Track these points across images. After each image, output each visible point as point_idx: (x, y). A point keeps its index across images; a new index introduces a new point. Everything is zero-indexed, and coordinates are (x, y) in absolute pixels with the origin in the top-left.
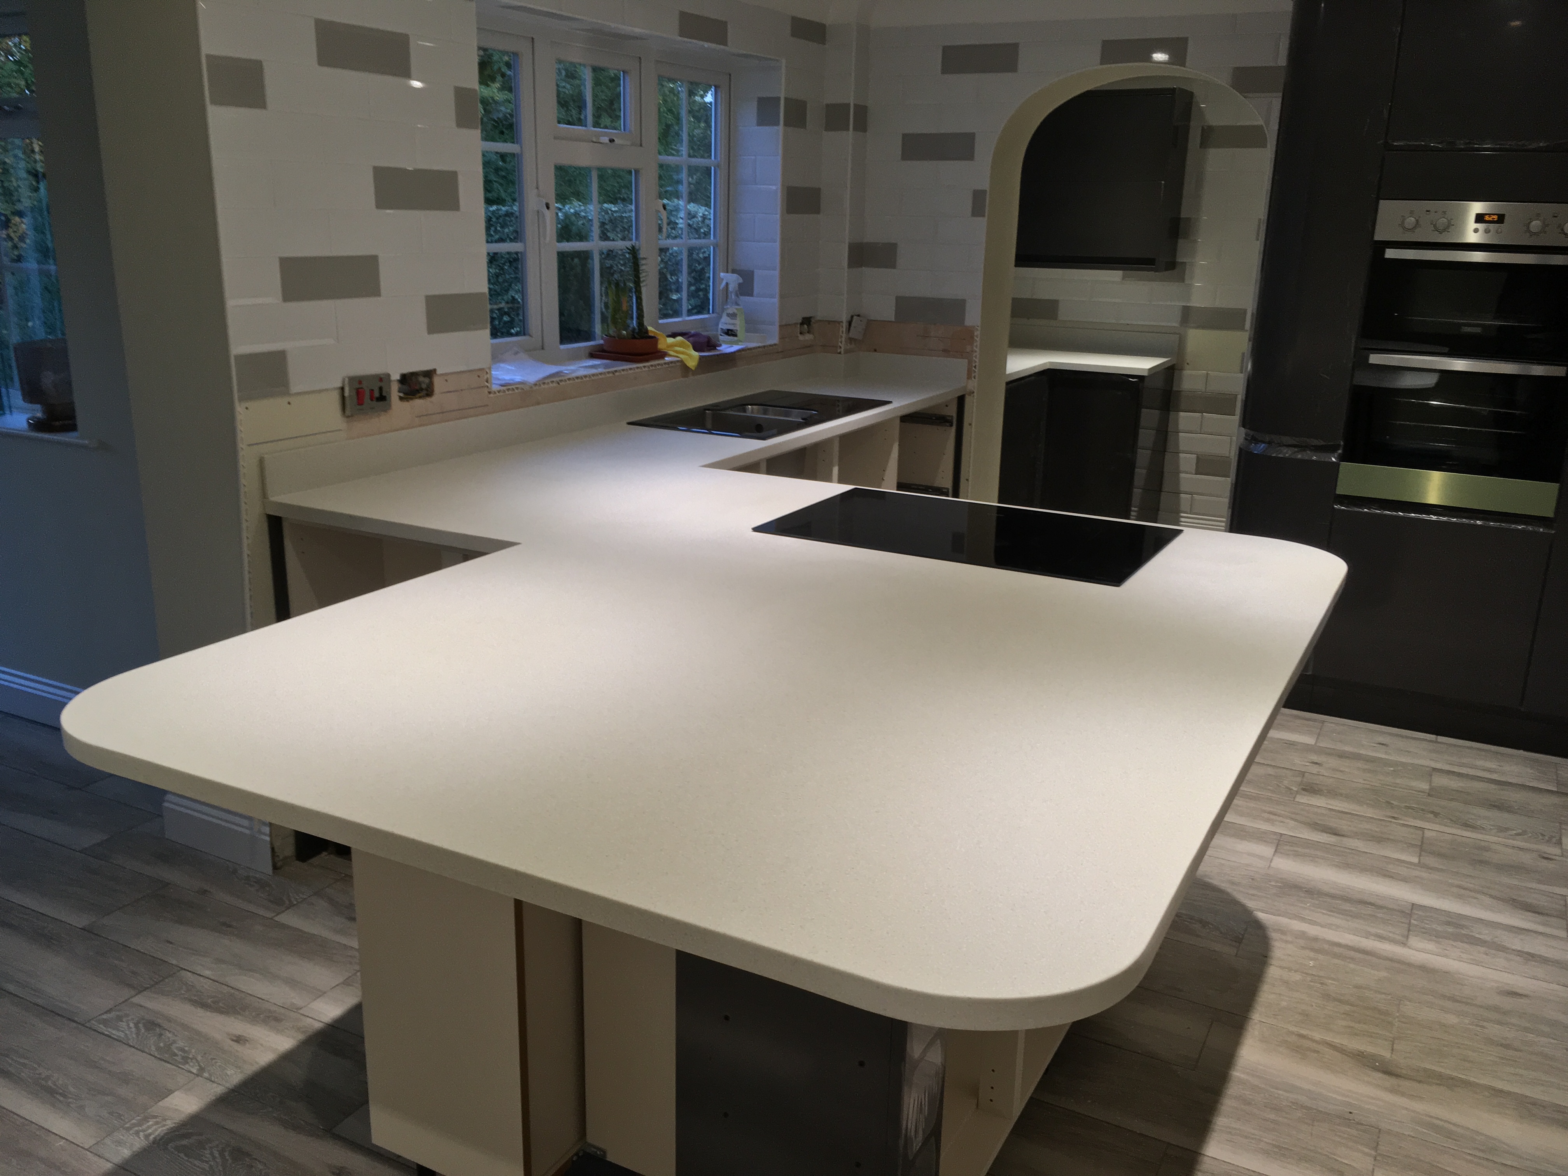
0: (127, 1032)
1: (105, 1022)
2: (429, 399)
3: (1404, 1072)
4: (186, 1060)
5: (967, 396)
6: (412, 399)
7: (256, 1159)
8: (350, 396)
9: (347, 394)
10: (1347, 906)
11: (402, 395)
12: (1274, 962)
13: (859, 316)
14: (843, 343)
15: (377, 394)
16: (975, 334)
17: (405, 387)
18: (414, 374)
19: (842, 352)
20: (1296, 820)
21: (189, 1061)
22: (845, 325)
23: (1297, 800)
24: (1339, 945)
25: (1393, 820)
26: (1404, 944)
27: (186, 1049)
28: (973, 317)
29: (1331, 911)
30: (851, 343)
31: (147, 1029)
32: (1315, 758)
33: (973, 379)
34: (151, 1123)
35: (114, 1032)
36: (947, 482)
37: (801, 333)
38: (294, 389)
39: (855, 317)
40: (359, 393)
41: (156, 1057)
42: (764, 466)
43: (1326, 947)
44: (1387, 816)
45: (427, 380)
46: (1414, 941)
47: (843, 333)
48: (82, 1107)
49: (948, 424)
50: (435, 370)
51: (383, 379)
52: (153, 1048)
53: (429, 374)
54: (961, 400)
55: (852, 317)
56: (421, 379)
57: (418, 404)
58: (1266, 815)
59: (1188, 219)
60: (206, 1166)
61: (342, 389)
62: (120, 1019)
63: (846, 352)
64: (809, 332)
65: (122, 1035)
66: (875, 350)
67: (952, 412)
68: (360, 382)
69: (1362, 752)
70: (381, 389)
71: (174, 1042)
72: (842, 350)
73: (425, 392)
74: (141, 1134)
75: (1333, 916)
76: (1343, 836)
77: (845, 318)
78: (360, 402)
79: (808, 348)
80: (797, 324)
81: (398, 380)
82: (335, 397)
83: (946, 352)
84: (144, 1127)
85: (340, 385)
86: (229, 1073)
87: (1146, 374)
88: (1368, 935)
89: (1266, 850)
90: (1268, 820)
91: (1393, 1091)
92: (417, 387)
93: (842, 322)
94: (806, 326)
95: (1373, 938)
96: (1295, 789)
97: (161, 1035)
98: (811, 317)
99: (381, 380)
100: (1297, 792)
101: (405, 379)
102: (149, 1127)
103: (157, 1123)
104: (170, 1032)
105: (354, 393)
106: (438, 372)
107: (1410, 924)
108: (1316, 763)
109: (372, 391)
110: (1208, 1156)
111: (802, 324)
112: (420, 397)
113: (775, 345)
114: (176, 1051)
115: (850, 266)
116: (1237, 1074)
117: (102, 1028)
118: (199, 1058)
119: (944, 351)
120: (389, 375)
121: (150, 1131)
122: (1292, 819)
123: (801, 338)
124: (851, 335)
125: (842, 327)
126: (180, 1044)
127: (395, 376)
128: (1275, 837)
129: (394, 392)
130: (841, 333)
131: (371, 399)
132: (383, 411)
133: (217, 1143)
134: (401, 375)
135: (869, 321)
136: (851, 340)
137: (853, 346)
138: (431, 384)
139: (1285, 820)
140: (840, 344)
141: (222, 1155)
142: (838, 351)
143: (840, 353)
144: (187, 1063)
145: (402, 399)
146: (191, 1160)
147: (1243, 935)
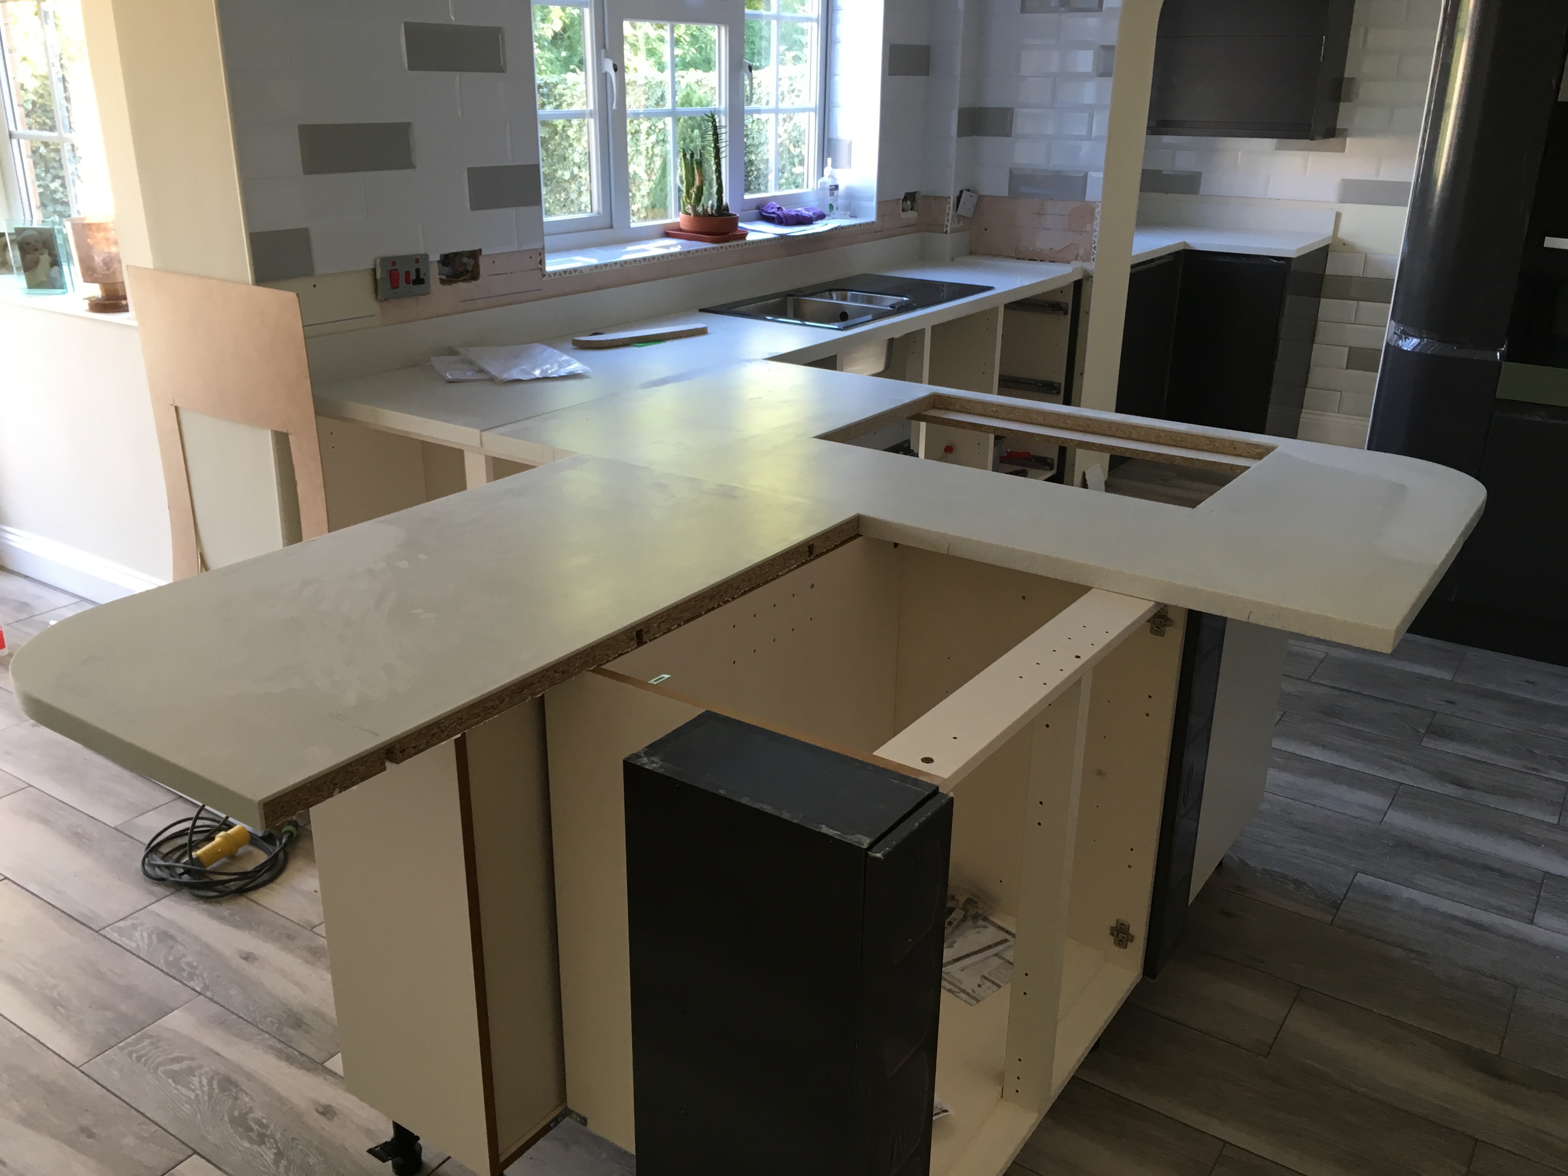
0: (139, 943)
1: (120, 931)
2: (474, 282)
3: (1512, 1074)
4: (191, 976)
5: (1084, 281)
6: (456, 282)
7: (244, 1091)
8: (383, 278)
9: (378, 276)
10: (1466, 871)
11: (444, 277)
13: (969, 190)
15: (413, 277)
16: (1097, 210)
17: (449, 270)
18: (459, 255)
19: (948, 232)
20: (1418, 768)
21: (195, 977)
22: (952, 201)
23: (1423, 744)
25: (1534, 773)
26: (1531, 922)
27: (194, 964)
28: (1094, 192)
29: (1447, 877)
30: (959, 222)
31: (160, 941)
32: (1449, 696)
33: (1092, 261)
34: (144, 1043)
35: (127, 941)
36: (1058, 378)
38: (319, 269)
39: (965, 192)
40: (393, 277)
41: (162, 971)
43: (1439, 919)
44: (1525, 767)
45: (472, 262)
47: (949, 210)
48: (80, 1022)
49: (1062, 312)
50: (480, 250)
51: (420, 259)
53: (475, 255)
54: (1078, 286)
55: (961, 192)
56: (465, 260)
57: (462, 286)
58: (1385, 760)
61: (374, 270)
62: (134, 927)
63: (953, 231)
65: (134, 945)
67: (1068, 299)
69: (1507, 691)
70: (418, 271)
72: (949, 229)
73: (469, 275)
74: (134, 1055)
76: (1473, 788)
77: (952, 194)
78: (395, 285)
79: (912, 227)
81: (438, 262)
82: (368, 277)
84: (138, 1047)
85: (372, 266)
87: (1293, 256)
88: (1487, 908)
89: (1380, 802)
90: (1385, 766)
91: (1497, 1096)
92: (461, 270)
93: (949, 198)
95: (1492, 910)
96: (1422, 731)
97: (172, 947)
99: (417, 261)
100: (1424, 735)
101: (447, 260)
102: (142, 1049)
103: (151, 1044)
104: (181, 944)
105: (387, 275)
106: (483, 253)
108: (1450, 702)
109: (407, 273)
112: (465, 280)
114: (184, 966)
115: (960, 134)
117: (115, 937)
118: (205, 975)
120: (426, 256)
121: (143, 1052)
122: (1415, 766)
124: (960, 212)
125: (949, 203)
126: (189, 958)
127: (435, 257)
129: (434, 274)
130: (947, 211)
131: (407, 281)
132: (421, 295)
133: (208, 1069)
134: (441, 256)
135: (981, 198)
136: (960, 218)
137: (961, 224)
138: (477, 266)
139: (1407, 767)
140: (946, 223)
141: (210, 1084)
142: (945, 230)
143: (946, 232)
144: (192, 979)
145: (443, 282)
146: (179, 1087)
147: (1342, 901)
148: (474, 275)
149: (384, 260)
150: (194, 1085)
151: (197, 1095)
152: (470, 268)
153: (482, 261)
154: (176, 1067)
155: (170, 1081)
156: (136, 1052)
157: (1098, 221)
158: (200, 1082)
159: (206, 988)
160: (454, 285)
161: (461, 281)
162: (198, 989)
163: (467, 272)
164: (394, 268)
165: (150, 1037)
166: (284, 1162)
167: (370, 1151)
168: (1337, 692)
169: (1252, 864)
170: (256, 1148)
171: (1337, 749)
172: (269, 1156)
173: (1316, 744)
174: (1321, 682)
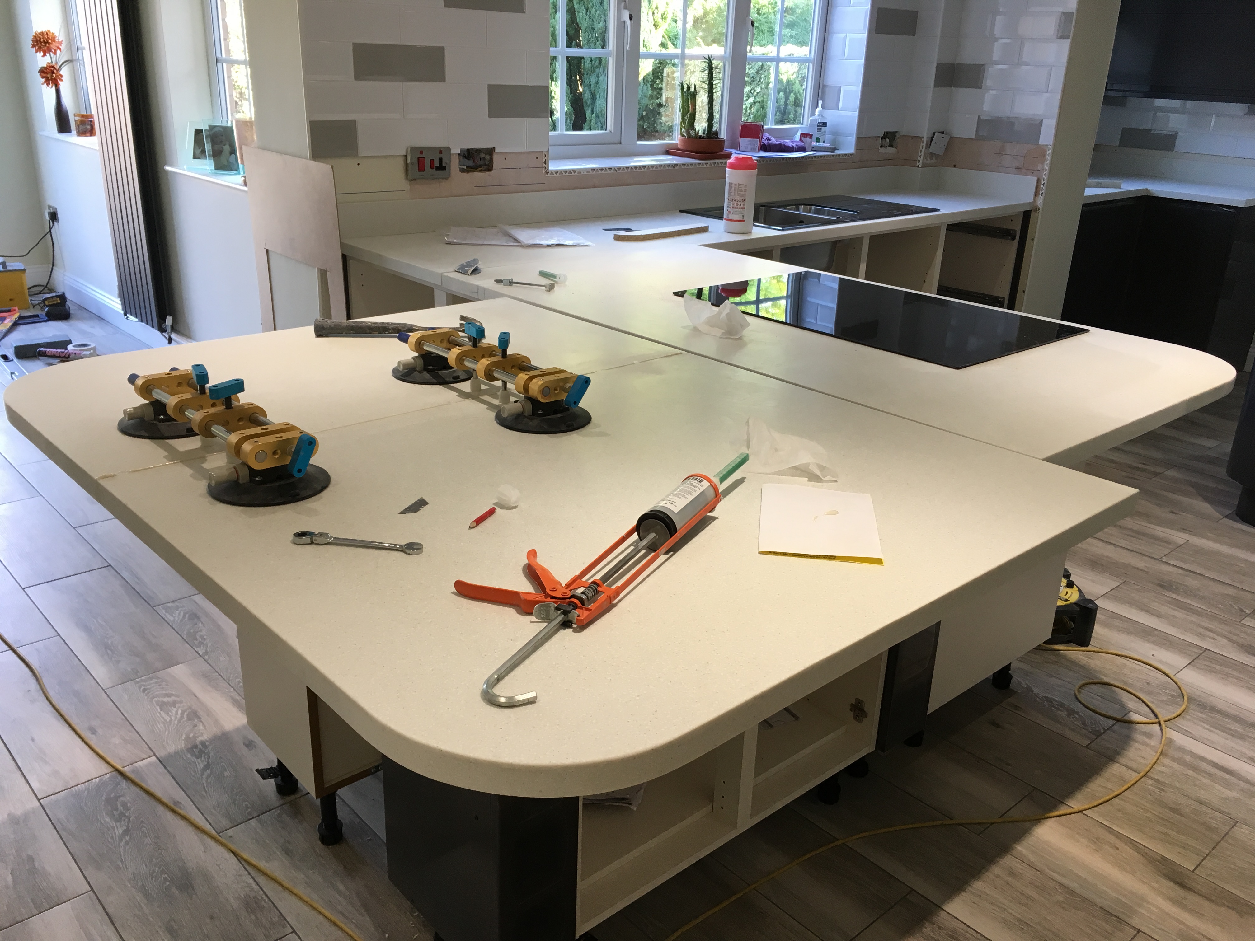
0: (176, 618)
1: (167, 609)
2: (487, 173)
3: (1199, 887)
5: (1033, 213)
6: (473, 171)
7: (202, 722)
8: (412, 164)
9: (409, 161)
10: (1235, 726)
11: (463, 167)
12: (1122, 760)
13: (941, 133)
14: (922, 157)
15: (437, 164)
16: (1047, 152)
17: (470, 163)
18: (478, 151)
19: (921, 166)
20: (1230, 640)
21: (202, 645)
22: (925, 140)
23: (1243, 621)
24: (1203, 759)
27: (205, 637)
28: (1046, 137)
29: (1215, 728)
30: (931, 158)
31: (190, 619)
33: (1040, 196)
34: (152, 682)
35: (168, 616)
36: (1004, 293)
37: (881, 147)
38: (361, 153)
39: (936, 133)
40: (420, 162)
41: (183, 638)
42: (777, 253)
43: (1188, 758)
45: (488, 157)
48: (118, 662)
49: (1011, 238)
50: (494, 148)
51: (443, 151)
52: (185, 632)
53: (490, 151)
54: (1027, 215)
55: (934, 133)
56: (484, 155)
57: (477, 175)
58: (1201, 630)
60: (168, 719)
61: (406, 156)
62: (177, 608)
63: (926, 166)
64: (891, 146)
65: (172, 619)
66: (955, 166)
67: (1017, 227)
68: (421, 153)
70: (441, 160)
71: (201, 631)
72: (921, 164)
73: (486, 167)
75: (1215, 732)
77: (926, 135)
78: (421, 168)
79: (888, 161)
80: (879, 137)
81: (459, 154)
82: (401, 161)
83: (1019, 170)
84: (147, 683)
85: (403, 153)
86: (221, 659)
87: (1245, 206)
89: (1181, 661)
90: (1199, 635)
91: (1175, 902)
92: (479, 162)
93: (923, 137)
94: (888, 140)
95: (1245, 760)
97: (196, 624)
98: (895, 132)
99: (441, 152)
100: (1248, 615)
101: (468, 154)
102: (149, 685)
103: (156, 683)
104: (202, 623)
105: (416, 161)
106: (497, 151)
109: (432, 161)
110: (945, 911)
111: (884, 137)
112: (481, 171)
113: (851, 154)
114: (198, 637)
115: (936, 85)
116: (1020, 848)
117: (163, 612)
118: (209, 645)
119: (1017, 168)
120: (449, 149)
122: (1226, 637)
123: (882, 150)
124: (931, 150)
125: (923, 142)
127: (456, 151)
128: (1197, 651)
129: (455, 165)
130: (921, 148)
131: (432, 168)
132: (443, 179)
133: (185, 704)
134: (461, 150)
135: (952, 138)
136: (932, 155)
137: (934, 161)
138: (491, 160)
139: (1219, 638)
140: (919, 158)
141: (182, 714)
142: (918, 164)
143: (918, 166)
144: (200, 647)
145: (462, 171)
146: (162, 712)
147: (1105, 731)
148: (488, 167)
149: (413, 149)
150: (172, 713)
151: (171, 720)
152: (487, 162)
153: (495, 157)
154: (166, 700)
155: (158, 708)
156: (144, 686)
157: (1048, 162)
158: (177, 712)
159: (206, 653)
160: (470, 174)
161: (477, 171)
162: (201, 653)
163: (486, 165)
164: (422, 156)
165: (158, 678)
166: (208, 772)
167: (258, 770)
168: (1180, 571)
169: (1036, 690)
170: (194, 759)
171: (1159, 616)
172: (201, 766)
173: (1142, 609)
174: (1172, 562)
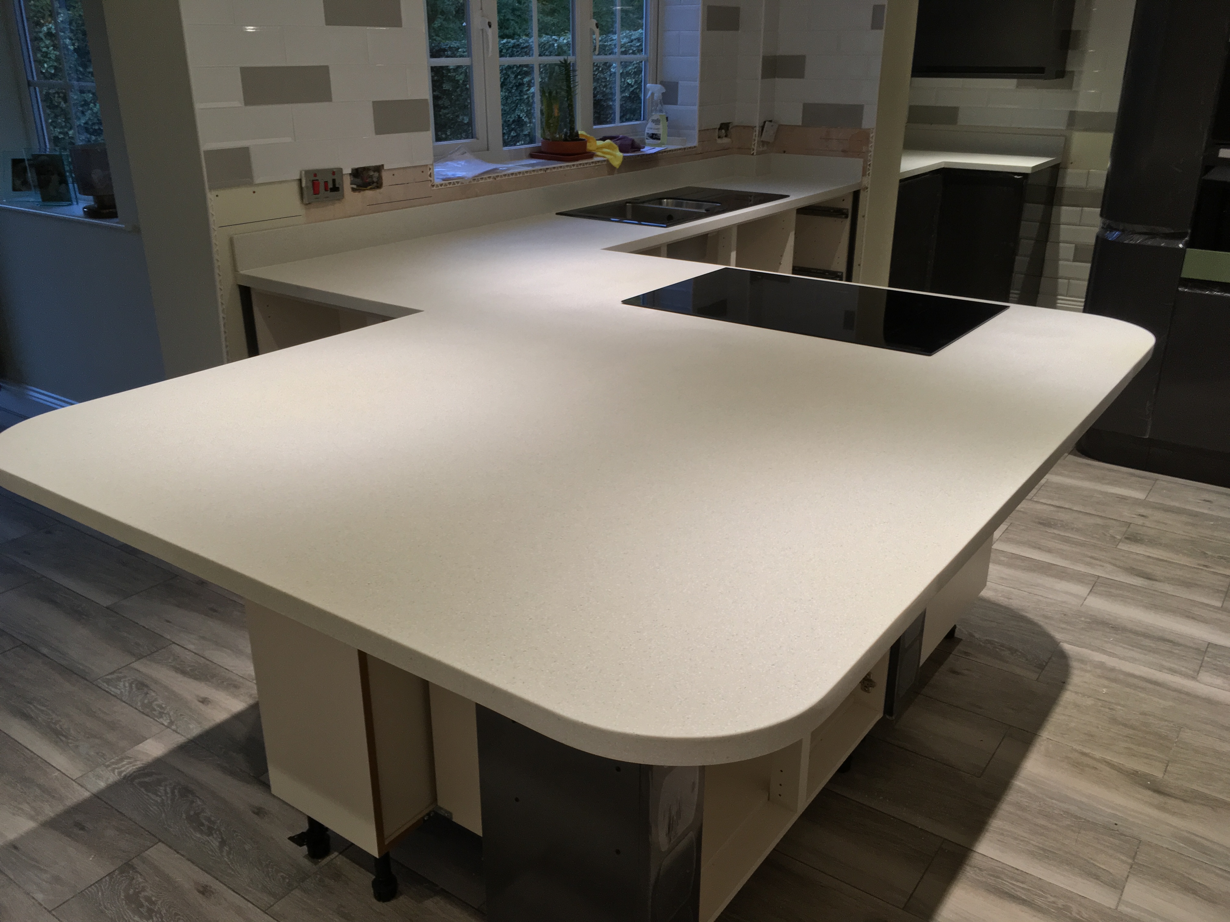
0: (122, 690)
2: (378, 191)
4: (161, 714)
5: (862, 192)
6: (364, 190)
9: (304, 185)
11: (355, 186)
12: (1070, 687)
13: (771, 121)
15: (330, 185)
16: (871, 135)
17: (358, 181)
18: (366, 169)
19: (755, 154)
21: (163, 715)
22: (757, 129)
23: (1119, 547)
25: (1205, 568)
26: (1194, 678)
28: (869, 121)
32: (1142, 511)
33: (867, 176)
37: (719, 137)
39: (767, 122)
40: (315, 185)
44: (1199, 565)
46: (1205, 676)
47: (755, 136)
49: (844, 216)
50: (383, 165)
51: (336, 172)
52: (139, 704)
53: (378, 169)
55: (765, 122)
56: (372, 173)
57: (369, 194)
59: (1078, 32)
60: (159, 800)
61: (300, 180)
62: (119, 679)
63: (759, 153)
64: (726, 136)
66: (784, 152)
67: (848, 205)
69: (1188, 507)
70: (334, 181)
71: (156, 700)
72: (755, 152)
73: (375, 184)
74: (116, 770)
75: (1133, 650)
76: (1156, 580)
77: (757, 123)
78: (316, 192)
80: (715, 129)
81: (350, 174)
83: (845, 153)
84: (120, 765)
85: (298, 178)
86: (191, 726)
87: (1029, 171)
88: (1161, 668)
89: (1082, 590)
92: (369, 180)
94: (723, 131)
95: (1166, 671)
96: (1118, 537)
97: (147, 693)
98: (729, 123)
99: (334, 173)
100: (1120, 541)
101: (357, 173)
106: (385, 168)
107: (1203, 661)
108: (1143, 516)
109: (326, 183)
110: (978, 853)
111: (720, 129)
112: (371, 189)
113: (695, 147)
114: (155, 707)
115: (764, 76)
116: (1018, 783)
118: (171, 713)
119: (843, 151)
121: (123, 769)
122: (1110, 563)
123: (719, 141)
125: (756, 131)
126: (160, 702)
127: (347, 171)
128: (1092, 579)
129: (347, 184)
130: (754, 138)
131: (326, 190)
132: (337, 200)
133: (171, 781)
134: (353, 170)
135: (780, 125)
136: (764, 143)
137: (765, 148)
138: (380, 178)
139: (1105, 565)
140: (753, 147)
141: (173, 792)
143: (753, 154)
145: (354, 190)
147: (1047, 663)
148: (378, 185)
149: (307, 172)
150: (160, 793)
151: (163, 800)
152: (375, 180)
153: (384, 175)
154: (147, 779)
155: (143, 789)
156: (117, 768)
157: (873, 144)
160: (362, 192)
161: (367, 190)
164: (316, 178)
165: (130, 758)
167: (291, 839)
168: (1052, 508)
170: (205, 838)
171: (1050, 551)
172: (215, 844)
173: (1034, 547)
